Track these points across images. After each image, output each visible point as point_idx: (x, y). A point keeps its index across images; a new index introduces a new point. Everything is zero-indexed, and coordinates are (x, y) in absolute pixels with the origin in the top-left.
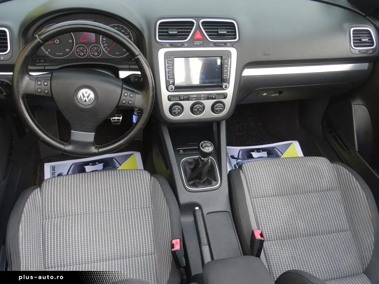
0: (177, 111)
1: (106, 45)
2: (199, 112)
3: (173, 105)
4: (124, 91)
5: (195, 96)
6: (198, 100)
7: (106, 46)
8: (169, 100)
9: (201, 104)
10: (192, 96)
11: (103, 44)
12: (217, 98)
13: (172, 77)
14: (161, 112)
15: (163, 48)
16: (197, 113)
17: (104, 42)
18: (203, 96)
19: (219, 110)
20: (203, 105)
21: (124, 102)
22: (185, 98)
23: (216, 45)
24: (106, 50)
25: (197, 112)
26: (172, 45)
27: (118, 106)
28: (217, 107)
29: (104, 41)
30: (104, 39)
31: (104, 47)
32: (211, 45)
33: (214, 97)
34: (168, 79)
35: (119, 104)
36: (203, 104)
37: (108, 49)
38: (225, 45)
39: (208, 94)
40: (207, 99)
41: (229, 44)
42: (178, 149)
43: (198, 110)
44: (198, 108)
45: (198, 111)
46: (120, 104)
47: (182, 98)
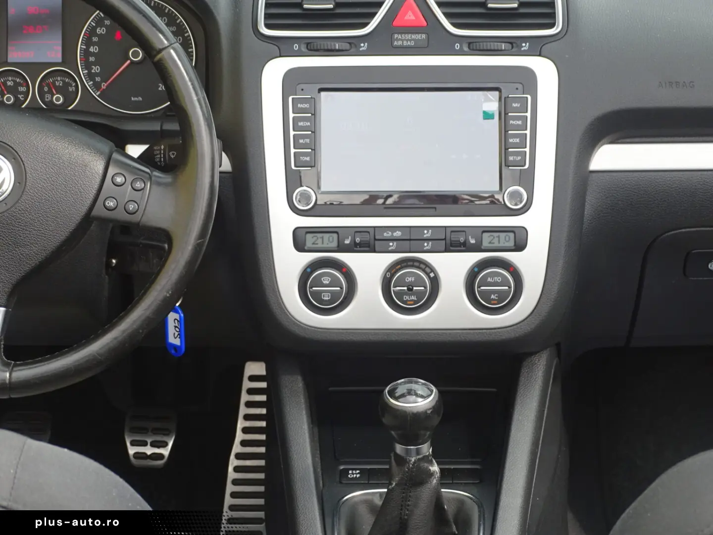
0: (326, 292)
1: (96, 69)
2: (413, 298)
3: (314, 266)
4: (111, 171)
5: (398, 234)
6: (410, 252)
7: (96, 74)
8: (300, 245)
9: (426, 267)
10: (387, 235)
11: (87, 66)
12: (485, 244)
13: (308, 159)
14: (269, 293)
15: (281, 56)
16: (405, 302)
17: (92, 59)
18: (427, 234)
19: (494, 292)
20: (432, 275)
21: (111, 204)
22: (358, 240)
23: (475, 47)
24: (97, 86)
25: (406, 298)
26: (313, 48)
27: (88, 219)
28: (484, 282)
29: (93, 54)
30: (92, 49)
31: (91, 76)
32: (457, 46)
33: (473, 241)
34: (296, 166)
35: (95, 213)
36: (433, 270)
37: (104, 86)
38: (513, 46)
39: (449, 230)
40: (447, 250)
41: (525, 46)
42: (342, 467)
43: (409, 289)
44: (410, 279)
45: (409, 295)
46: (98, 211)
47: (347, 242)
